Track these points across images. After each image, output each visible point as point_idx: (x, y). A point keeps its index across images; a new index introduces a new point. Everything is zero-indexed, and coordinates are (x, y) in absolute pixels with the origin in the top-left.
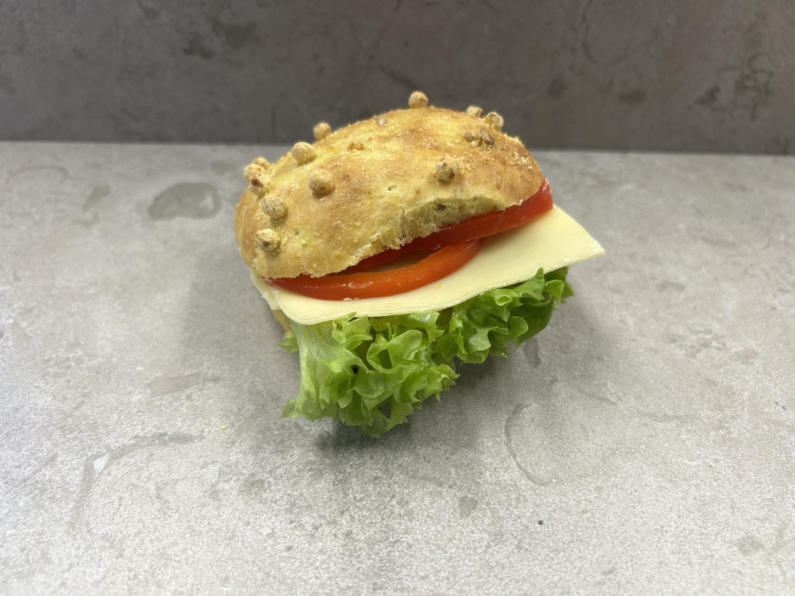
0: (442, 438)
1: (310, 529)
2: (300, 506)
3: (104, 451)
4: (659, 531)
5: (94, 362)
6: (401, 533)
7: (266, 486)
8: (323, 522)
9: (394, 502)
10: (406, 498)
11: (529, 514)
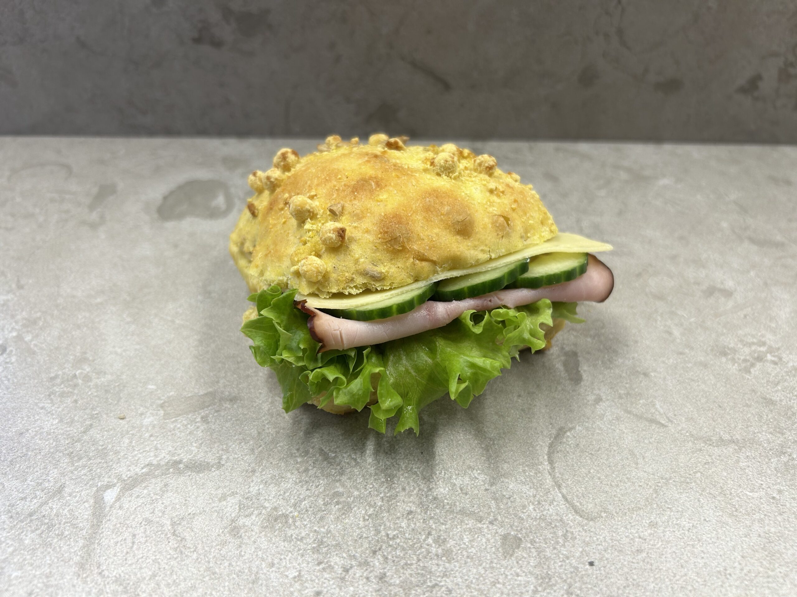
0: (480, 467)
1: (340, 571)
2: (328, 545)
3: (115, 481)
4: (723, 574)
5: (103, 379)
6: (439, 576)
7: (291, 521)
8: (354, 563)
9: (430, 540)
10: (444, 536)
11: (578, 554)
